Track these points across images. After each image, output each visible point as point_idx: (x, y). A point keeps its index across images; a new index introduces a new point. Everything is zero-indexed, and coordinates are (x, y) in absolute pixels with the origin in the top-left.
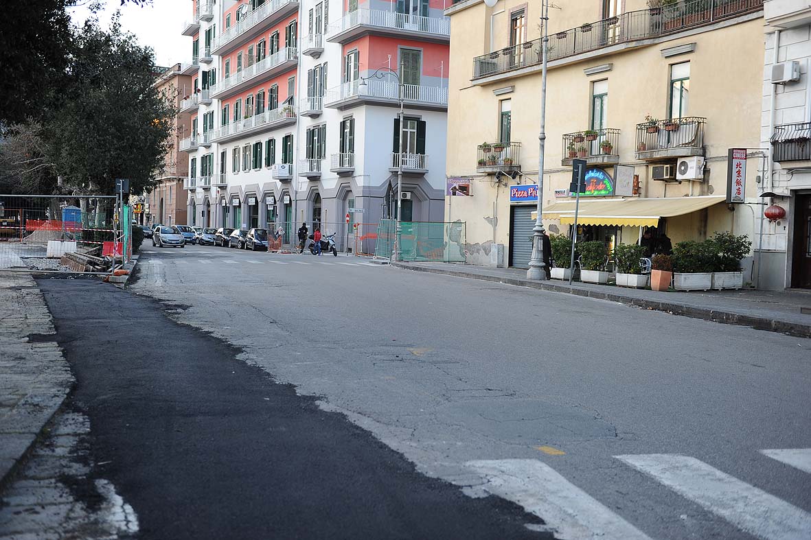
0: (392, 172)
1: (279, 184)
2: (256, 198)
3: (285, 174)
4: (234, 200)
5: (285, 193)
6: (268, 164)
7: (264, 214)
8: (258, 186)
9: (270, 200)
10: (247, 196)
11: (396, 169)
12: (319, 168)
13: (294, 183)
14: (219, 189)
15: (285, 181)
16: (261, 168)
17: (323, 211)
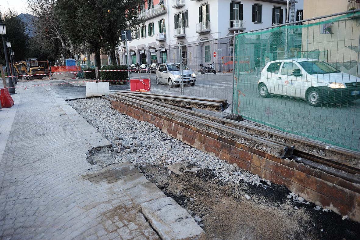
0: (230, 30)
1: (158, 43)
2: (144, 50)
3: (162, 37)
4: (132, 52)
5: (162, 47)
6: (150, 34)
7: (150, 57)
8: (145, 45)
9: (152, 51)
10: (139, 50)
11: (232, 28)
12: (184, 32)
13: (167, 41)
14: (123, 48)
15: (162, 41)
16: (146, 36)
17: (188, 53)
